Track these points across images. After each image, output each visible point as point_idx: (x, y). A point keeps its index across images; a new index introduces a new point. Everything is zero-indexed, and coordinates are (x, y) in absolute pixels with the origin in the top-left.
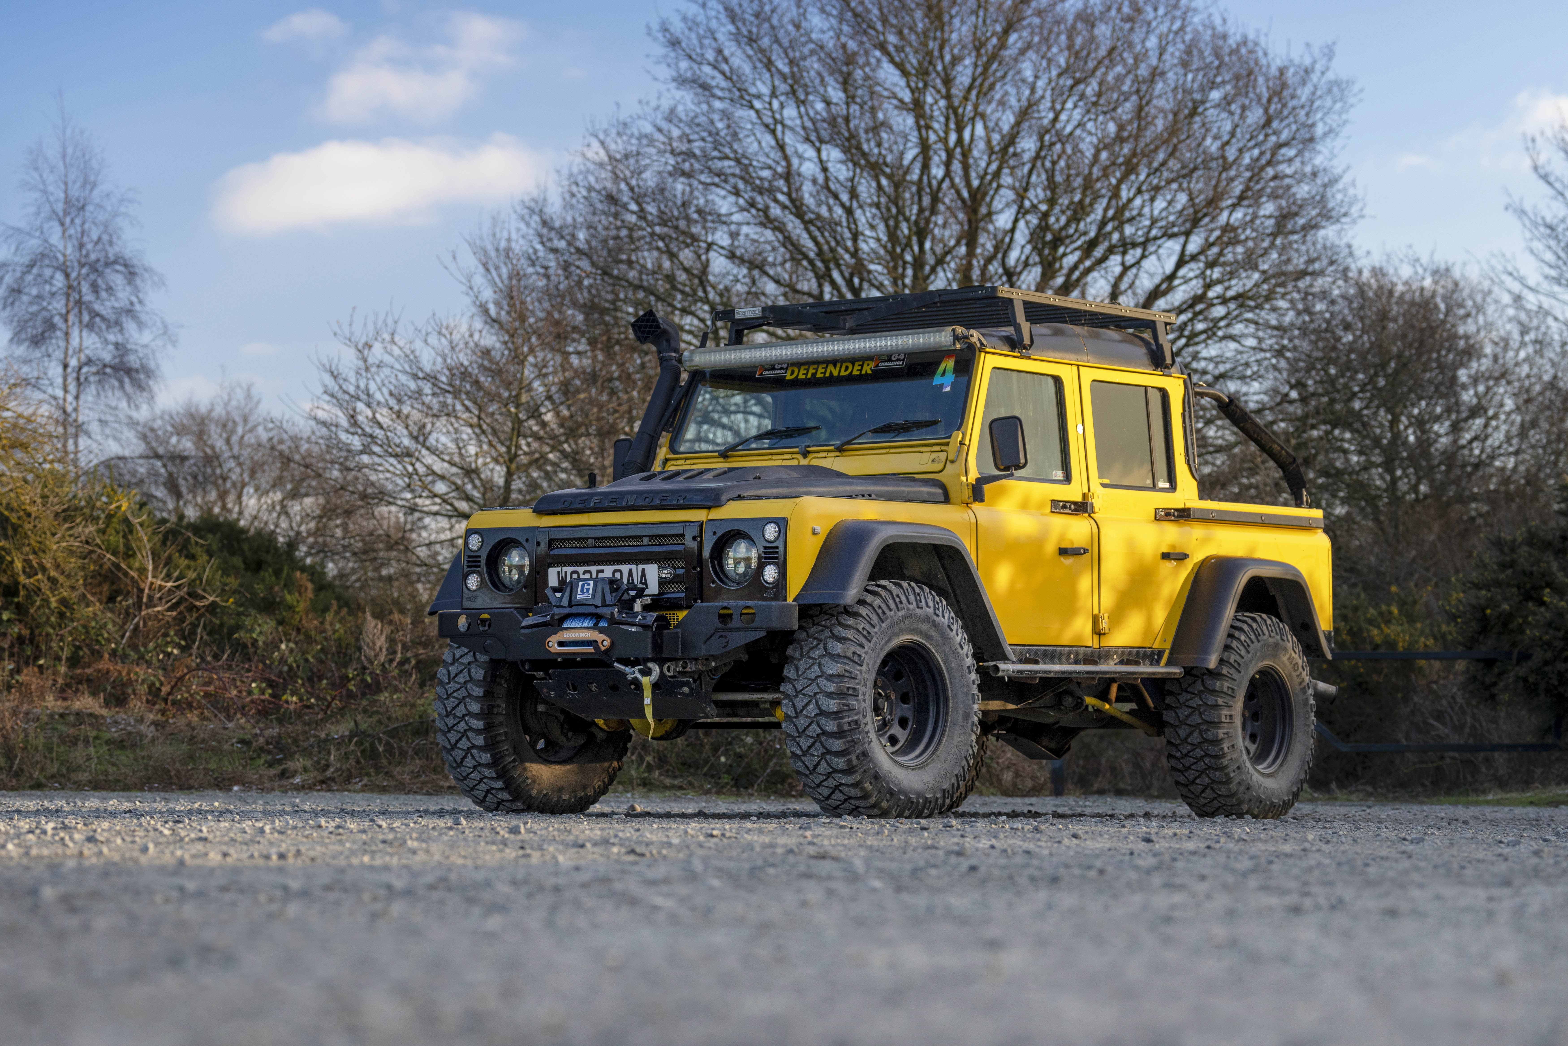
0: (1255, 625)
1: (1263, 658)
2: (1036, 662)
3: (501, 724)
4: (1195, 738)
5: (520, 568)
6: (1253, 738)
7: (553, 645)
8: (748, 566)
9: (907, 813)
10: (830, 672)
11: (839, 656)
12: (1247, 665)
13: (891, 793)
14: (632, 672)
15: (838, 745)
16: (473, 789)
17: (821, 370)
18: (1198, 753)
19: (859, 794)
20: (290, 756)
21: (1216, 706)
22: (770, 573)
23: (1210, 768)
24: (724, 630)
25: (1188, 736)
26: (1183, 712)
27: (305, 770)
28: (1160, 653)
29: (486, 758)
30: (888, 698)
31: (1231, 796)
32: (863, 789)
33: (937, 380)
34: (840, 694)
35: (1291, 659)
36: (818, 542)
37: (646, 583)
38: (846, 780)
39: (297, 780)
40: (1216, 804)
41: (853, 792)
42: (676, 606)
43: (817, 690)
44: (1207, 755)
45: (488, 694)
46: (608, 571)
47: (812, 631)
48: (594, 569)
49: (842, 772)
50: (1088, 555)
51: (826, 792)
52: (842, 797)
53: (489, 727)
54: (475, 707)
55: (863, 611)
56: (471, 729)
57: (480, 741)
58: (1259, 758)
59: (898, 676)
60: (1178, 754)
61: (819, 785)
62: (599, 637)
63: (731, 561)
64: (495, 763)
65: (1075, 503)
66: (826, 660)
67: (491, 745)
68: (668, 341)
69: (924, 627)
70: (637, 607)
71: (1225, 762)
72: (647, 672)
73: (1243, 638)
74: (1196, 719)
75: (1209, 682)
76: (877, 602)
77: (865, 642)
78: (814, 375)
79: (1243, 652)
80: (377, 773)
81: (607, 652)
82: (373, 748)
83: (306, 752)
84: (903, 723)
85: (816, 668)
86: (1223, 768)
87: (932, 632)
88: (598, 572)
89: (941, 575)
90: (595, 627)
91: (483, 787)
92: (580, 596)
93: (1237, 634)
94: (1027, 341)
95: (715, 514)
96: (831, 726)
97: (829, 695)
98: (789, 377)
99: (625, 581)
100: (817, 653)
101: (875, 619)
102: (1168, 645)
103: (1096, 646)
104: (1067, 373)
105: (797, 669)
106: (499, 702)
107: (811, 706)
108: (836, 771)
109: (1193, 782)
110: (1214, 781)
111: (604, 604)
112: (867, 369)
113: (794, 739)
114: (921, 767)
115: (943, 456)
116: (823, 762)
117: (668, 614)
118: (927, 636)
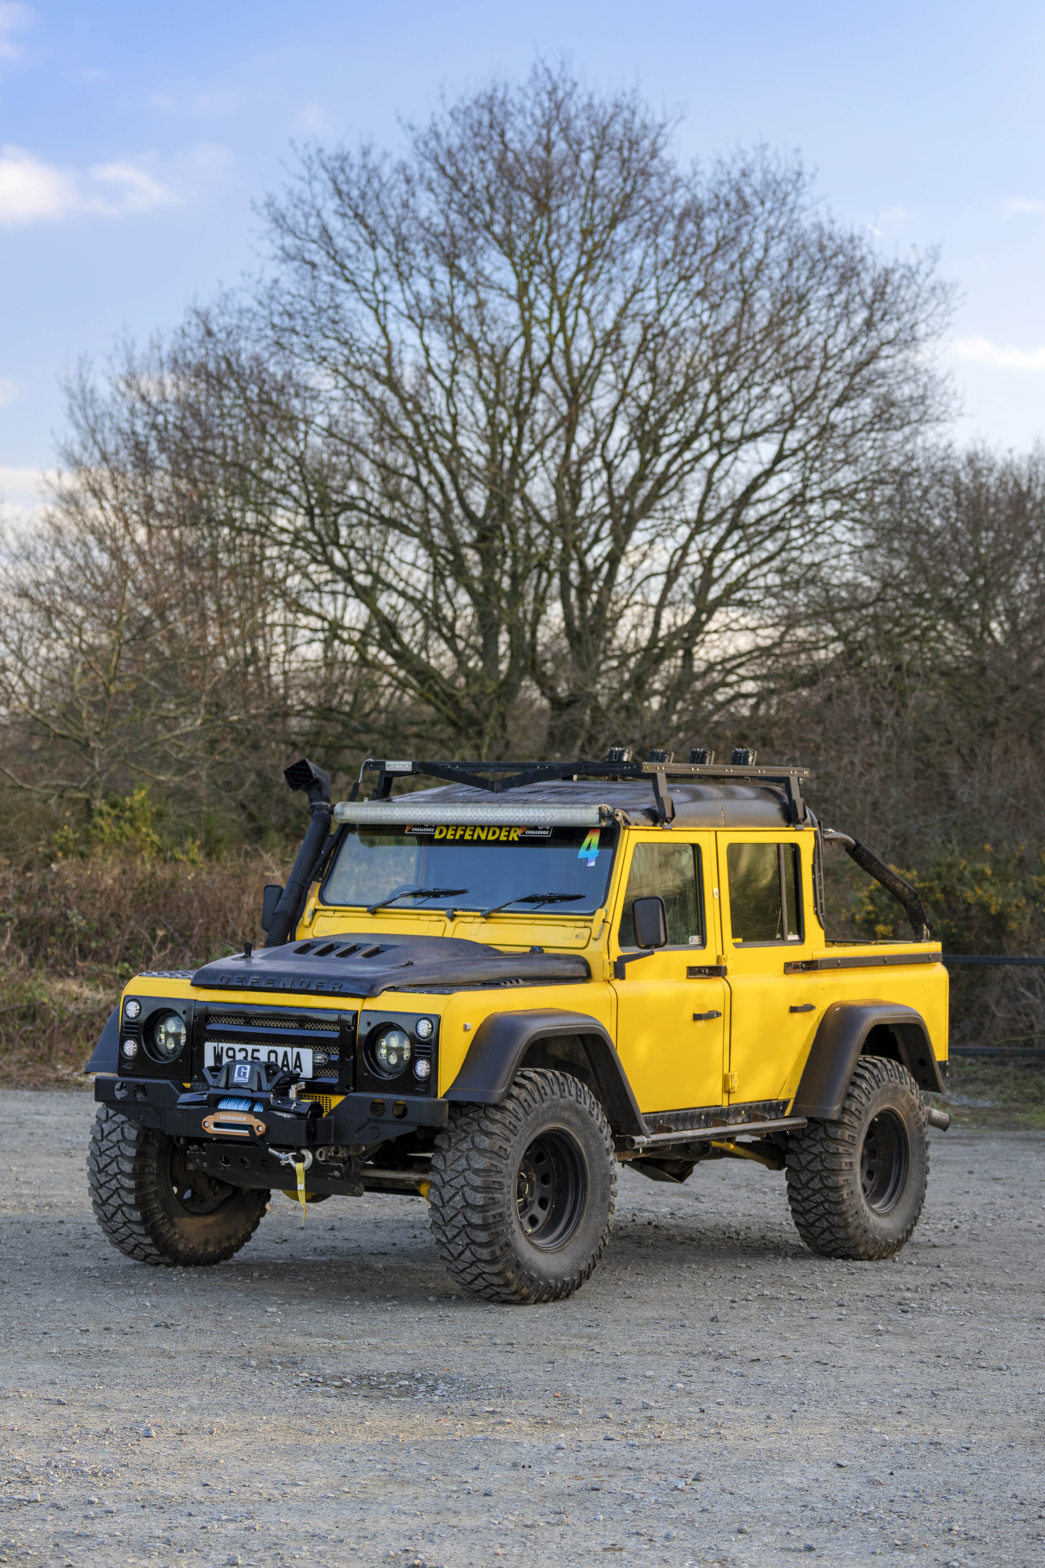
0: (875, 1072)
1: (882, 1103)
2: (669, 1130)
3: (152, 1183)
4: (816, 1184)
5: (176, 1036)
6: (870, 1174)
7: (209, 1124)
8: (400, 1057)
9: (545, 1297)
10: (477, 1166)
11: (486, 1150)
12: (867, 1112)
13: (531, 1280)
14: (286, 1158)
15: (482, 1236)
16: (122, 1242)
17: (468, 832)
18: (819, 1198)
19: (501, 1282)
21: (837, 1154)
22: (422, 1068)
23: (829, 1213)
24: (376, 1121)
25: (809, 1181)
26: (805, 1158)
28: (785, 1103)
29: (137, 1215)
30: (529, 1180)
31: (849, 1239)
32: (505, 1278)
33: (582, 853)
34: (487, 1188)
35: (909, 1100)
36: (469, 1037)
37: (300, 1067)
38: (488, 1269)
40: (834, 1245)
41: (495, 1280)
42: (330, 1090)
43: (463, 1183)
44: (827, 1201)
45: (140, 1154)
46: (263, 1052)
47: (460, 1122)
48: (250, 1048)
49: (485, 1261)
50: (720, 1019)
51: (469, 1278)
52: (484, 1284)
53: (139, 1187)
54: (127, 1167)
55: (510, 1105)
56: (122, 1187)
57: (131, 1199)
58: (874, 1195)
59: (539, 1158)
60: (799, 1198)
61: (462, 1271)
62: (255, 1122)
63: (384, 1051)
64: (145, 1220)
65: (710, 968)
66: (472, 1154)
67: (141, 1204)
68: (320, 789)
69: (566, 1115)
70: (293, 1093)
71: (844, 1207)
72: (300, 1159)
73: (864, 1085)
74: (817, 1166)
75: (831, 1130)
76: (524, 1094)
77: (511, 1136)
78: (462, 836)
79: (864, 1100)
81: (262, 1137)
84: (543, 1203)
85: (464, 1161)
86: (841, 1214)
87: (574, 1119)
88: (254, 1051)
89: (583, 1056)
90: (251, 1111)
91: (132, 1241)
92: (237, 1079)
93: (858, 1081)
94: (668, 814)
95: (371, 1004)
96: (476, 1219)
97: (476, 1189)
98: (437, 836)
99: (280, 1063)
100: (465, 1146)
101: (521, 1113)
102: (793, 1095)
103: (725, 1104)
104: (703, 838)
105: (445, 1161)
106: (150, 1162)
107: (458, 1198)
108: (479, 1260)
109: (813, 1224)
110: (833, 1226)
111: (260, 1089)
112: (514, 836)
113: (440, 1227)
114: (560, 1250)
115: (586, 932)
116: (468, 1252)
117: (322, 1099)
118: (569, 1123)
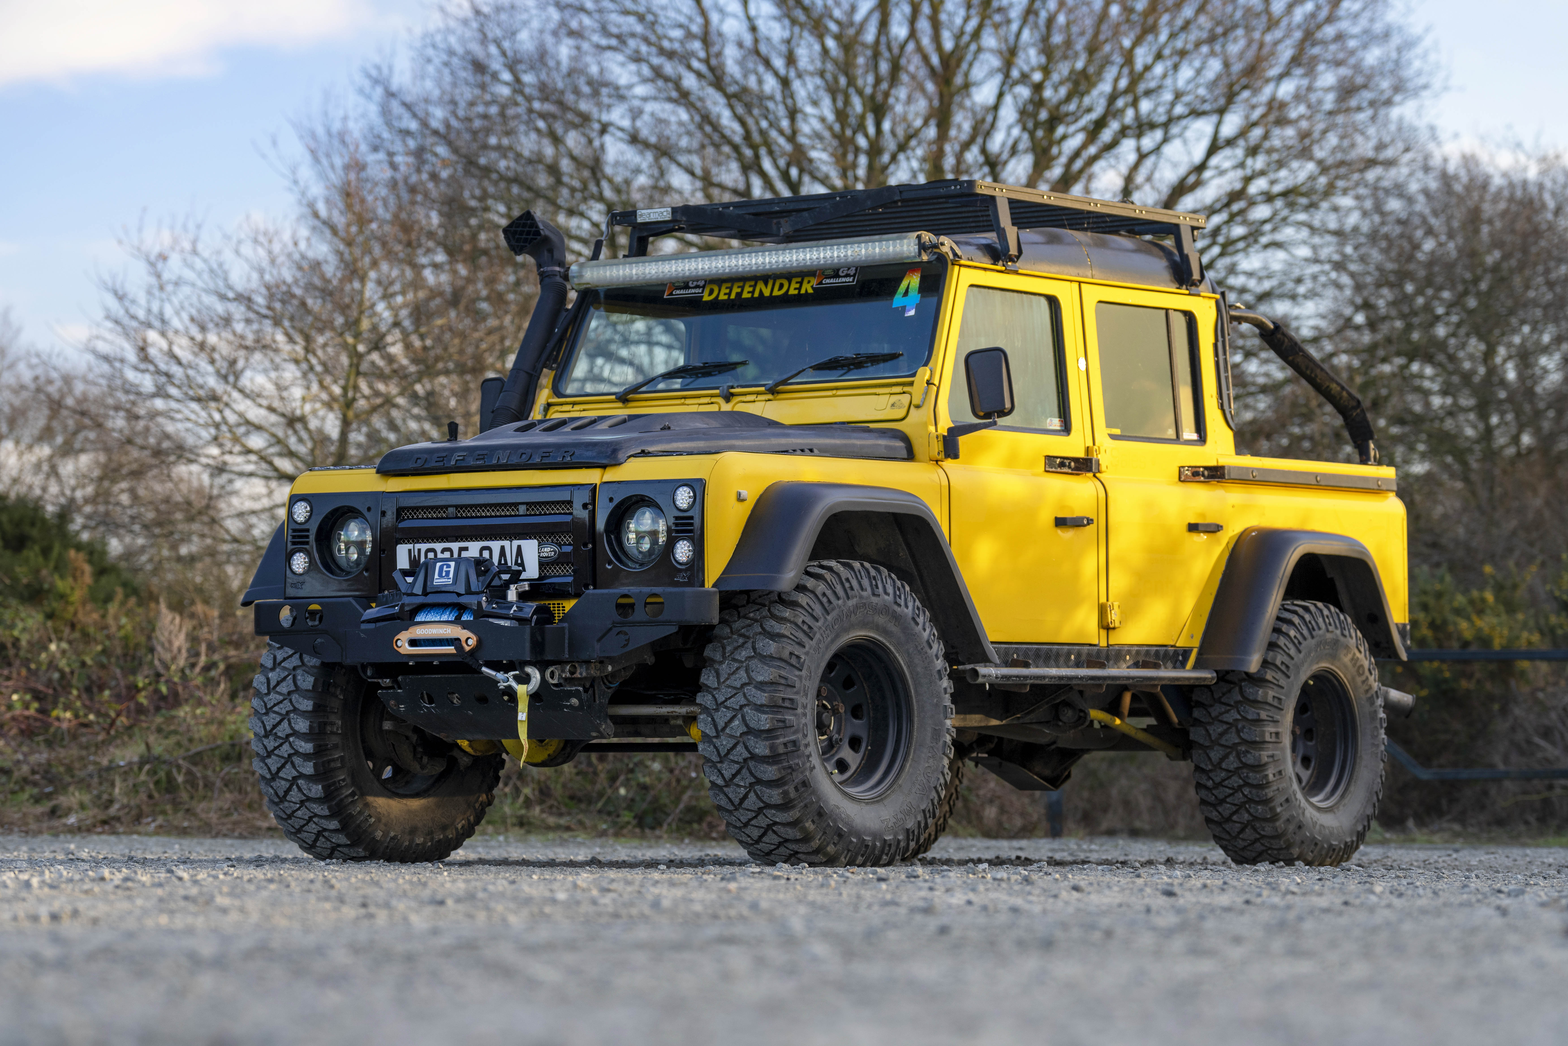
0: (1307, 617)
1: (1319, 659)
2: (1026, 665)
3: (336, 747)
4: (1232, 763)
5: (360, 545)
6: (1306, 761)
7: (403, 644)
8: (654, 542)
9: (860, 860)
10: (760, 678)
11: (771, 657)
12: (1298, 668)
13: (840, 834)
14: (505, 679)
15: (770, 772)
16: (300, 830)
17: (747, 289)
18: (1235, 781)
19: (799, 836)
20: (62, 788)
21: (1258, 721)
22: (683, 551)
23: (1250, 801)
24: (623, 624)
25: (1222, 759)
26: (1216, 729)
27: (82, 807)
28: (1186, 652)
29: (317, 790)
30: (835, 711)
31: (1278, 837)
32: (804, 829)
33: (898, 300)
34: (773, 707)
35: (1354, 660)
36: (744, 510)
37: (522, 564)
38: (781, 817)
39: (72, 820)
40: (1258, 847)
41: (792, 833)
42: (562, 593)
43: (743, 701)
44: (1247, 784)
45: (319, 708)
46: (474, 549)
47: (736, 625)
48: (455, 546)
49: (776, 807)
50: (1092, 528)
51: (756, 833)
52: (776, 840)
53: (319, 752)
54: (302, 725)
55: (803, 599)
56: (297, 753)
57: (308, 768)
58: (1313, 787)
59: (848, 683)
60: (1210, 784)
61: (746, 825)
62: (462, 634)
63: (632, 536)
64: (328, 796)
65: (1076, 460)
66: (754, 663)
67: (322, 775)
68: (551, 251)
69: (881, 620)
70: (512, 595)
71: (1270, 793)
72: (524, 679)
73: (1292, 633)
74: (1232, 738)
75: (1249, 690)
76: (821, 587)
77: (805, 639)
78: (739, 295)
79: (1292, 651)
80: (176, 810)
81: (473, 652)
82: (170, 779)
83: (84, 784)
84: (855, 743)
85: (742, 673)
86: (1266, 802)
87: (892, 627)
88: (461, 549)
89: (904, 553)
90: (457, 621)
91: (313, 827)
92: (437, 581)
93: (1284, 627)
94: (1013, 251)
95: (613, 475)
96: (761, 748)
97: (760, 708)
98: (706, 298)
99: (496, 560)
100: (743, 654)
101: (818, 610)
102: (1196, 643)
103: (1103, 643)
104: (1066, 293)
105: (718, 676)
106: (333, 718)
107: (736, 722)
108: (768, 806)
109: (1229, 819)
110: (1256, 818)
111: (469, 592)
112: (808, 287)
113: (714, 765)
114: (878, 800)
115: (905, 399)
116: (752, 795)
117: (552, 603)
118: (885, 632)
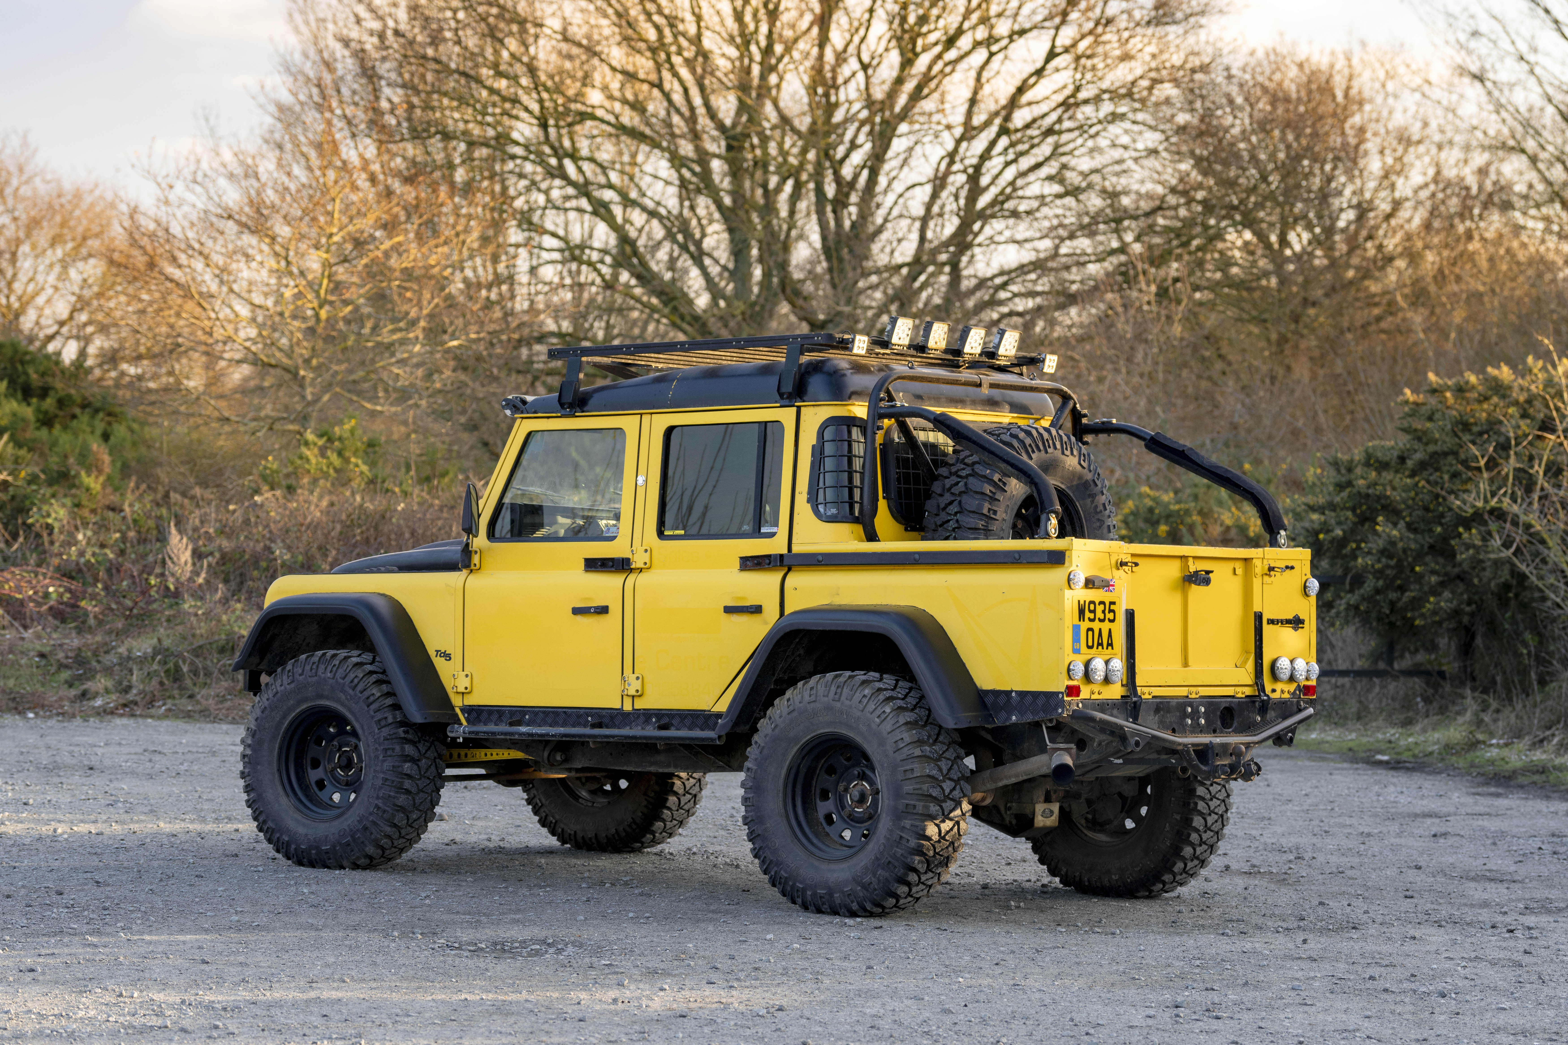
20: (90, 675)
27: (107, 691)
39: (98, 702)
80: (181, 696)
82: (177, 669)
83: (108, 671)
